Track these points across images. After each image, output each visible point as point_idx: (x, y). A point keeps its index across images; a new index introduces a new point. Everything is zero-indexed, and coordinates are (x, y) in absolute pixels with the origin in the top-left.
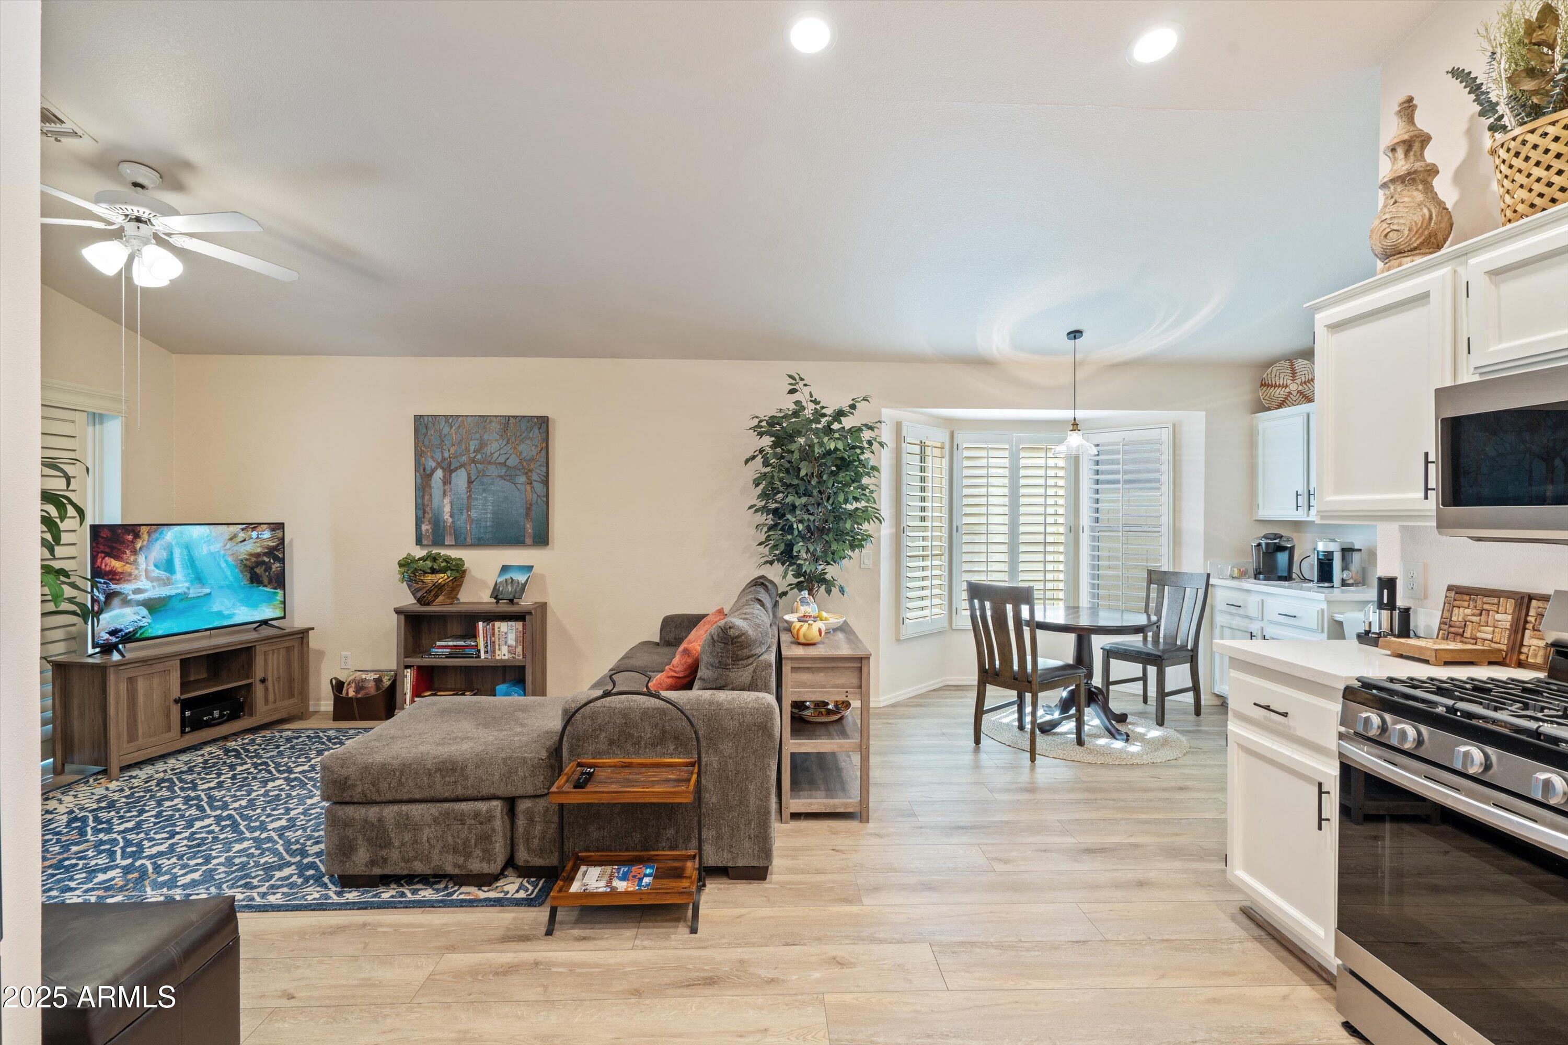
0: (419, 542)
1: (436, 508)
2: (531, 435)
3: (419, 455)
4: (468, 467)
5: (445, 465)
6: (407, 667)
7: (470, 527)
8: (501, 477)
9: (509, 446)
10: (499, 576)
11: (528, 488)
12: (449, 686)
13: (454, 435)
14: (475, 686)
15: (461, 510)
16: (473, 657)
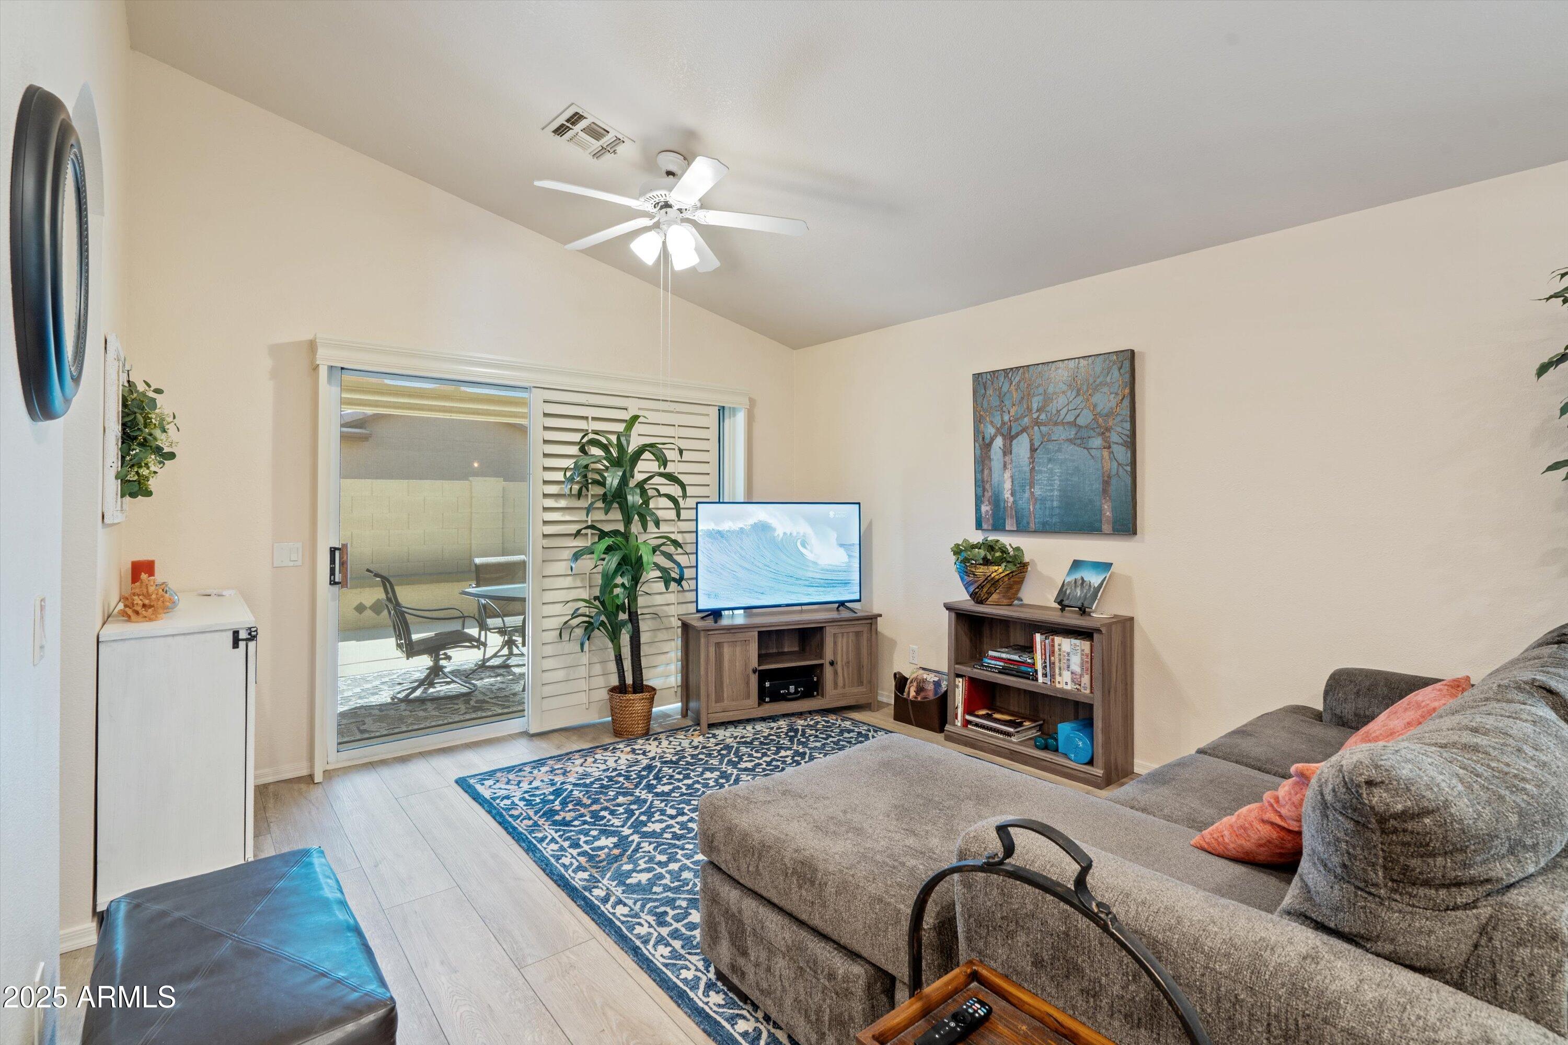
0: (979, 526)
1: (996, 484)
2: (1108, 379)
3: (978, 420)
4: (1030, 431)
5: (1005, 431)
6: (958, 676)
7: (1034, 508)
8: (1070, 441)
9: (1080, 398)
10: (1068, 574)
11: (1106, 453)
12: (1012, 708)
13: (1014, 393)
14: (1041, 716)
15: (1023, 486)
16: (1028, 679)
